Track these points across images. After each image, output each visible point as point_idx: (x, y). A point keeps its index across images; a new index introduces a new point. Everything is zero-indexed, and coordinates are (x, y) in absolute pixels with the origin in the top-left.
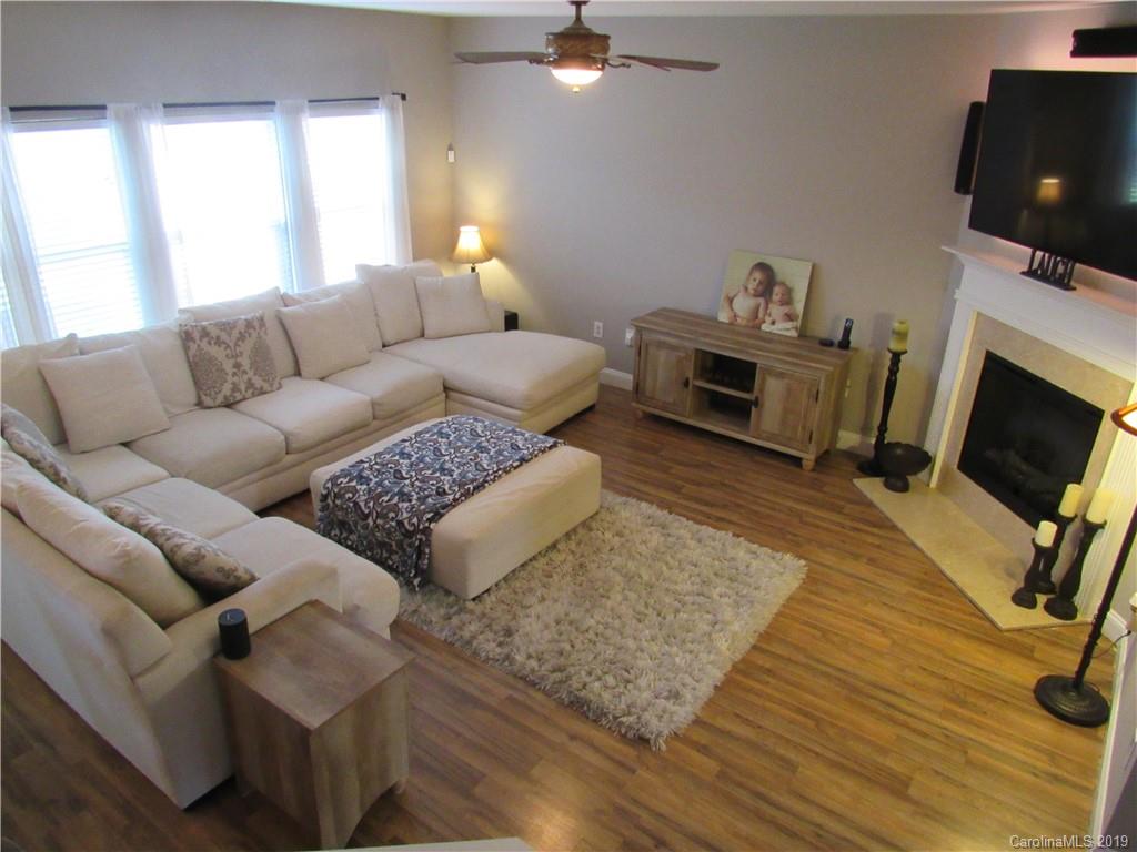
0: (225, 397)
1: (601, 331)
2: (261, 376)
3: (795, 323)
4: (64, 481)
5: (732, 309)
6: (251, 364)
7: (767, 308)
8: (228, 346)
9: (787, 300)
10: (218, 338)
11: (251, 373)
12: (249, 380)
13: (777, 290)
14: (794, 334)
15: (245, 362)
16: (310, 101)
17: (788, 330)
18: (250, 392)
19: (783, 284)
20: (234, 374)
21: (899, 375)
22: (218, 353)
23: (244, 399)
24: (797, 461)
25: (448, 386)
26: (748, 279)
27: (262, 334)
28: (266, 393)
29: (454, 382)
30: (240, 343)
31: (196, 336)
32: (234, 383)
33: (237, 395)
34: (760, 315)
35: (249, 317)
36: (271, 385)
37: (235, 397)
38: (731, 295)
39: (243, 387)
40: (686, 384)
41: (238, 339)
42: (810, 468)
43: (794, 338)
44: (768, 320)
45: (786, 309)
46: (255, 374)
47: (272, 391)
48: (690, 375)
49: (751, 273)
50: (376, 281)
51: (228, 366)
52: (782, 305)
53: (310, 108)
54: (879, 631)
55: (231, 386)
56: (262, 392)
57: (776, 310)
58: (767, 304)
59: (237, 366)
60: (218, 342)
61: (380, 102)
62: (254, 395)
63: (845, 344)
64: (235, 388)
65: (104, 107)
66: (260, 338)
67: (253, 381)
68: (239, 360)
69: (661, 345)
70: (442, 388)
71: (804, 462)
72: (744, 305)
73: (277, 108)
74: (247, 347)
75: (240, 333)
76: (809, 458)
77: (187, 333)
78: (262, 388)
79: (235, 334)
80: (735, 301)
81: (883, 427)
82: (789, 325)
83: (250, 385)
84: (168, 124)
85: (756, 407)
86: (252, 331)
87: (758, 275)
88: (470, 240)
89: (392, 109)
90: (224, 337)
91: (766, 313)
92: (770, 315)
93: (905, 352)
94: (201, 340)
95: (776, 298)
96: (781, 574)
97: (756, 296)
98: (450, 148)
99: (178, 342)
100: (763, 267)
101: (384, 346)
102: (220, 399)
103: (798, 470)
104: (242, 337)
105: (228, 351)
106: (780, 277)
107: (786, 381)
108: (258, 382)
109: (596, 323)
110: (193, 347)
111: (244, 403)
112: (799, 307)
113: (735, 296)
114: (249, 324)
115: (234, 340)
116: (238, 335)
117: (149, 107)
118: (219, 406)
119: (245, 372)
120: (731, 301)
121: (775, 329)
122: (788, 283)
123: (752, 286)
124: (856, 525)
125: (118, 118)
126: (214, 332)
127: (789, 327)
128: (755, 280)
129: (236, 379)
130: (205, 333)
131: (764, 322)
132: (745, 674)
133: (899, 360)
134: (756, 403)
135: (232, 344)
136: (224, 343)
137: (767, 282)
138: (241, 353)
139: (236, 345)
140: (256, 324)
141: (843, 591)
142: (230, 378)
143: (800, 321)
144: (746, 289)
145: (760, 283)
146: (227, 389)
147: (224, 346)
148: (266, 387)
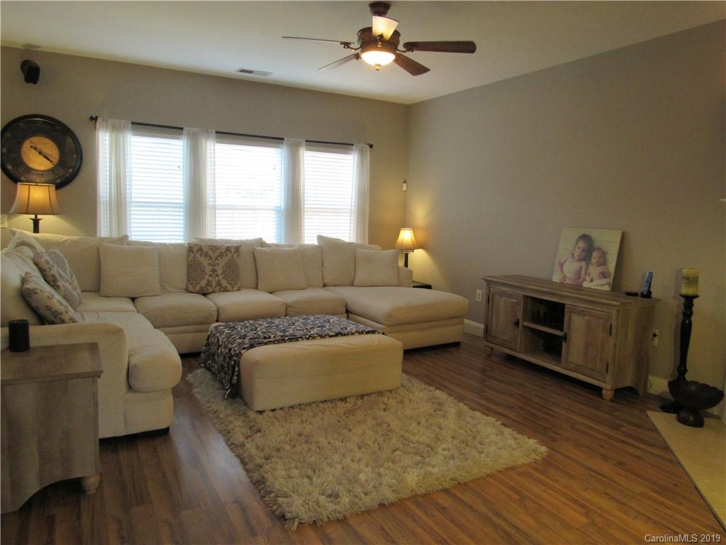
0: (201, 287)
1: (481, 296)
2: (227, 280)
3: (608, 280)
4: (58, 287)
5: (563, 272)
6: (223, 272)
7: (587, 270)
8: (211, 258)
9: (603, 262)
10: (207, 253)
11: (221, 277)
12: (219, 281)
13: (595, 254)
14: (607, 288)
15: (219, 270)
16: (306, 141)
17: (603, 285)
18: (218, 288)
19: (599, 249)
20: (210, 275)
21: (693, 318)
22: (204, 261)
23: (214, 292)
24: (597, 390)
25: (349, 310)
26: (574, 248)
27: (235, 256)
28: (228, 291)
29: (353, 307)
30: (219, 258)
31: (195, 250)
32: (208, 280)
33: (209, 288)
34: (582, 276)
35: (230, 245)
36: (233, 287)
37: (207, 290)
38: (562, 262)
39: (214, 284)
40: (517, 324)
41: (218, 256)
42: (608, 398)
43: (608, 291)
44: (588, 278)
45: (601, 269)
46: (223, 278)
47: (232, 291)
48: (520, 316)
49: (577, 243)
50: (329, 247)
51: (208, 269)
52: (599, 266)
53: (306, 145)
54: (582, 510)
55: (206, 282)
56: (226, 290)
57: (594, 270)
58: (588, 266)
59: (214, 271)
60: (206, 255)
61: (354, 147)
62: (220, 291)
63: (648, 295)
64: (209, 284)
65: (182, 129)
66: (232, 257)
67: (221, 282)
68: (216, 267)
69: (502, 294)
70: (344, 310)
71: (604, 392)
72: (571, 268)
73: (285, 142)
74: (223, 262)
75: (221, 253)
76: (607, 387)
77: (190, 247)
78: (226, 287)
79: (218, 252)
80: (564, 265)
81: (682, 368)
82: (604, 281)
83: (219, 284)
84: (218, 143)
85: (565, 341)
86: (229, 253)
87: (582, 244)
88: (406, 236)
89: (362, 153)
90: (210, 253)
91: (586, 273)
92: (589, 275)
93: (697, 296)
94: (197, 252)
95: (593, 260)
96: (513, 449)
97: (580, 260)
98: (405, 182)
99: (185, 253)
100: (585, 238)
101: (324, 286)
102: (198, 288)
103: (600, 400)
104: (221, 255)
105: (211, 261)
106: (597, 244)
107: (587, 318)
108: (224, 283)
109: (478, 291)
110: (192, 255)
111: (213, 294)
112: (612, 266)
113: (565, 261)
114: (228, 249)
115: (216, 255)
116: (219, 254)
117: (207, 132)
118: (197, 293)
119: (217, 275)
120: (562, 265)
121: (593, 285)
122: (603, 248)
123: (577, 253)
124: (624, 439)
125: (189, 134)
126: (205, 250)
127: (604, 283)
128: (579, 248)
129: (211, 278)
130: (200, 249)
131: (585, 280)
132: (418, 505)
133: (693, 305)
134: (565, 338)
135: (214, 258)
136: (209, 256)
137: (588, 248)
138: (218, 264)
139: (216, 259)
140: (233, 250)
141: (572, 477)
142: (207, 277)
143: (612, 277)
144: (573, 255)
145: (583, 250)
146: (203, 283)
147: (208, 258)
148: (229, 287)
